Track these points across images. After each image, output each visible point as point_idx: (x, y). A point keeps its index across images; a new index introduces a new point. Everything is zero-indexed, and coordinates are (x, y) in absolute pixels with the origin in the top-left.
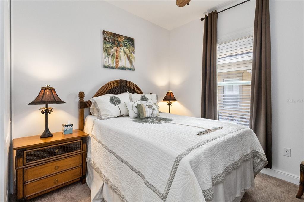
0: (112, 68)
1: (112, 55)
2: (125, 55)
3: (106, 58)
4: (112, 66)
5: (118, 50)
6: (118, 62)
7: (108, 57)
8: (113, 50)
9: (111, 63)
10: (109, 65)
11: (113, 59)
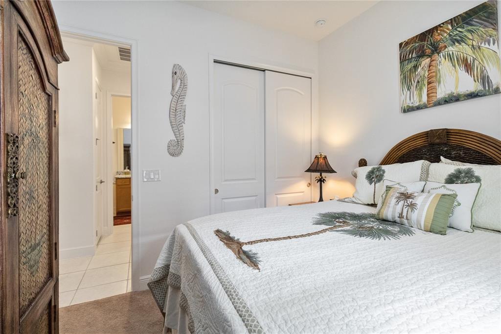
0: (418, 108)
1: (418, 82)
2: (454, 66)
3: (405, 93)
4: (417, 105)
5: (433, 63)
6: (434, 91)
7: (408, 89)
8: (419, 70)
9: (415, 99)
10: (411, 105)
11: (421, 89)
